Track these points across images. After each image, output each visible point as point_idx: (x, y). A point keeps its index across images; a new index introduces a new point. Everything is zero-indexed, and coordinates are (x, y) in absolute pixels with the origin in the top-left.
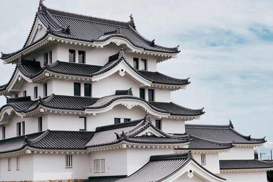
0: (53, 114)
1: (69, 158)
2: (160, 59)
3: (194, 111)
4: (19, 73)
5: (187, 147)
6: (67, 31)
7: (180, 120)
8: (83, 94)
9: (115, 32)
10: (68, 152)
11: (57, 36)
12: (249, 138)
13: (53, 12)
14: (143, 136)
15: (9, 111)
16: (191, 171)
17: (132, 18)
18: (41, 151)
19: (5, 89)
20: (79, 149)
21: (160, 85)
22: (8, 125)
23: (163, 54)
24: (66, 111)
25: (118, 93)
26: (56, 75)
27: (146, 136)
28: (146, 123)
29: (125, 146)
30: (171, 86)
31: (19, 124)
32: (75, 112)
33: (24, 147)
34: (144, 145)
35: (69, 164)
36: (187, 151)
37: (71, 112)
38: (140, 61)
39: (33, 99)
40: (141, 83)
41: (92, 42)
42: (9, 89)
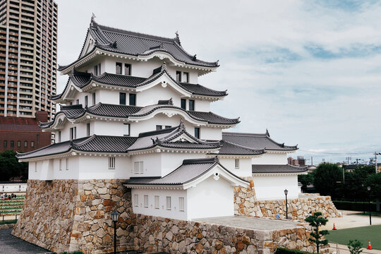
0: (99, 120)
1: (112, 160)
2: (201, 73)
3: (230, 120)
4: (72, 84)
5: (218, 152)
6: (114, 46)
7: (217, 128)
8: (128, 103)
9: (159, 47)
10: (110, 155)
11: (104, 49)
12: (282, 146)
13: (103, 28)
14: (177, 142)
15: (62, 117)
16: (217, 174)
17: (177, 35)
18: (86, 153)
19: (60, 97)
20: (120, 152)
21: (200, 97)
22: (63, 129)
23: (203, 68)
24: (111, 118)
25: (160, 102)
26: (102, 85)
27: (180, 142)
28: (181, 131)
29: (159, 150)
30: (210, 97)
31: (72, 129)
32: (119, 119)
33: (70, 149)
34: (177, 150)
35: (112, 165)
36: (214, 156)
37: (115, 119)
38: (182, 74)
39: (84, 107)
40: (182, 94)
41: (137, 55)
42: (64, 98)
